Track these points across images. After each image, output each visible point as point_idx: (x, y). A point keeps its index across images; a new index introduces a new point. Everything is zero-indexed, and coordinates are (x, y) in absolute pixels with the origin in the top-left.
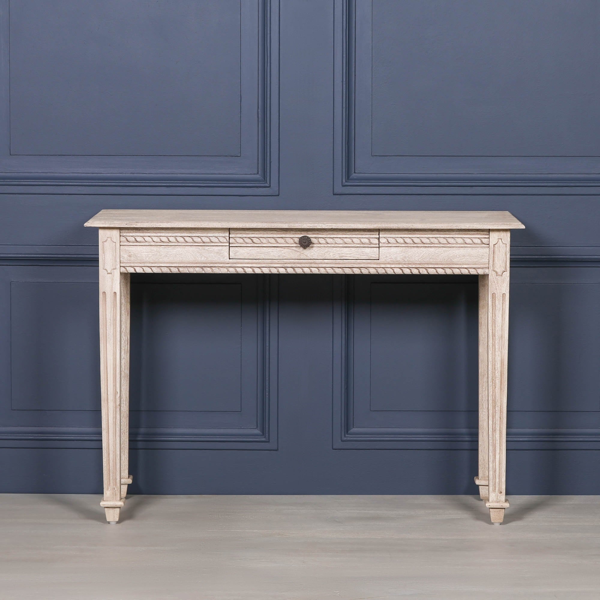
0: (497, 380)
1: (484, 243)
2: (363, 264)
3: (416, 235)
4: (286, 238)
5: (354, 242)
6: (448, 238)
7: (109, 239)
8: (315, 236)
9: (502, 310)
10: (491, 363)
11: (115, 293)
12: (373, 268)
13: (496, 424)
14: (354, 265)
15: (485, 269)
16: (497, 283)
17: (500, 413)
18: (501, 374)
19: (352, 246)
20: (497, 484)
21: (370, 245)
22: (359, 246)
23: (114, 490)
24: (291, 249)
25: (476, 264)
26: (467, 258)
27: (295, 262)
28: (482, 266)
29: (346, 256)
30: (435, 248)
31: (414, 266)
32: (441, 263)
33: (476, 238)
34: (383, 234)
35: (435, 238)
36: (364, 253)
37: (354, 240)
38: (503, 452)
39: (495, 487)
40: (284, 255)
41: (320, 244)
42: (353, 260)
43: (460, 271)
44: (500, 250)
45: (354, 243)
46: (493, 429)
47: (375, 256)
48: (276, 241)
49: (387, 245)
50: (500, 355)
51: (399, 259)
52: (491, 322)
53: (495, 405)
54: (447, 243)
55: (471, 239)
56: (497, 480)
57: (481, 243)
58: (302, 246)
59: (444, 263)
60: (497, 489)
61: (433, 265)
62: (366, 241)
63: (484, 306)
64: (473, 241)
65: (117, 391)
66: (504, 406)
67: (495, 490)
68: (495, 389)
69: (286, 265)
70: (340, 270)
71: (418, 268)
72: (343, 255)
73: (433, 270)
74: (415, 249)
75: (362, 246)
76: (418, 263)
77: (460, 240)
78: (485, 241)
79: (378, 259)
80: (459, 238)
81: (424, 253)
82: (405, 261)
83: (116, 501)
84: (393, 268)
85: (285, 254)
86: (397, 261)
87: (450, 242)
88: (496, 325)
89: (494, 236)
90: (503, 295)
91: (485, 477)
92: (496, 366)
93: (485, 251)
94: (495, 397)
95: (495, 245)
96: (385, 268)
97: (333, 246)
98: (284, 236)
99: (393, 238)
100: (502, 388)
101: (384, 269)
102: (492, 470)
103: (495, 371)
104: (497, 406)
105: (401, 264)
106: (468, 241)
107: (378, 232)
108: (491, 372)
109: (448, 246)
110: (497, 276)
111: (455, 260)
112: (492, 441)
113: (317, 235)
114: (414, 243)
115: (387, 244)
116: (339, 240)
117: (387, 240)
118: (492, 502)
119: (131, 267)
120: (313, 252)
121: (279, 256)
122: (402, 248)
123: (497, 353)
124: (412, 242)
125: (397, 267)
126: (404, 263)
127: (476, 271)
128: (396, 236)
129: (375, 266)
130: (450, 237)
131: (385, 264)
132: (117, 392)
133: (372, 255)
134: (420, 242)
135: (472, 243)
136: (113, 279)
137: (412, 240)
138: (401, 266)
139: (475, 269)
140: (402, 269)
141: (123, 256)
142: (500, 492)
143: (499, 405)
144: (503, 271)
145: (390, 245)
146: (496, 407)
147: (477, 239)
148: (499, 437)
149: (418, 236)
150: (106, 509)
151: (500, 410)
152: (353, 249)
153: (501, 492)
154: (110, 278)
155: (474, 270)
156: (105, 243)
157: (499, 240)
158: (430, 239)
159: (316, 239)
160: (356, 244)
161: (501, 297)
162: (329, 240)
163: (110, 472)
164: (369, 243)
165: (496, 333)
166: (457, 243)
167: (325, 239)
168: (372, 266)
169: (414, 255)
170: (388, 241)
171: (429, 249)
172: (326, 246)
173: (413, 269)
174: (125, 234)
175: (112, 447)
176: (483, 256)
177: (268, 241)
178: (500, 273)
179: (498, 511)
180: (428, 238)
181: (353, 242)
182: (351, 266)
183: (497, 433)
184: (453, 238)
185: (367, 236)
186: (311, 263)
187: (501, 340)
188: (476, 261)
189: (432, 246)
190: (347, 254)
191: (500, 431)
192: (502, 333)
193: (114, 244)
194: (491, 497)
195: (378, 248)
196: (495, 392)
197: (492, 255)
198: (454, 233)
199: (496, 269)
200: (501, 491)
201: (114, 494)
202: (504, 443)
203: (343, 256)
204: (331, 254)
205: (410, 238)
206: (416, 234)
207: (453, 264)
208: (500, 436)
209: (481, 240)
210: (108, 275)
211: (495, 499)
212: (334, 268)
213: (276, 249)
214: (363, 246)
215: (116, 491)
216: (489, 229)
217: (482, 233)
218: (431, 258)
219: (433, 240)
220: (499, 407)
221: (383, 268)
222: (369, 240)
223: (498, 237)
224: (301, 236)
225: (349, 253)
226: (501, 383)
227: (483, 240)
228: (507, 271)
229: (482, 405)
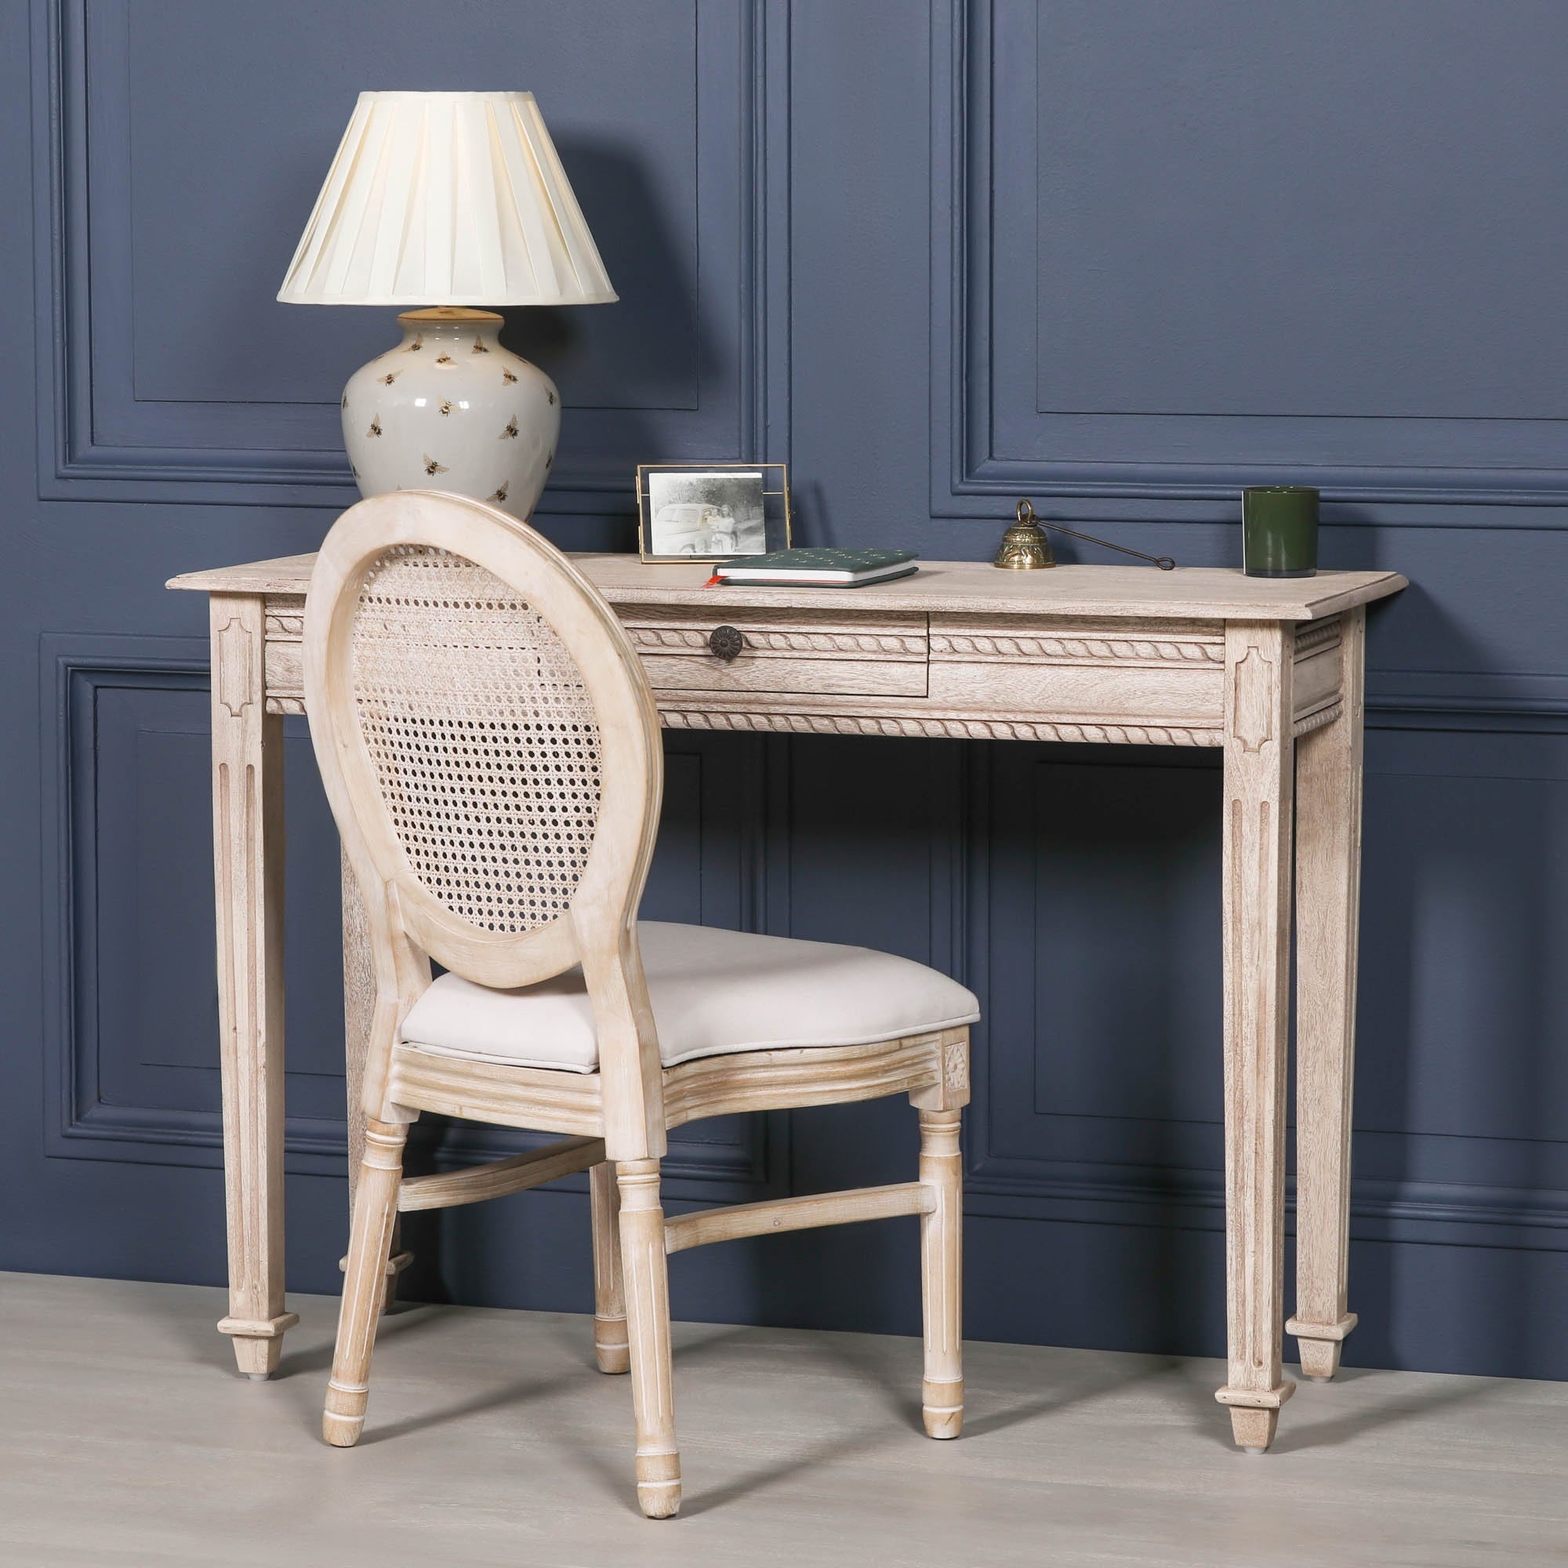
0: (1247, 1045)
1: (1212, 657)
2: (887, 708)
3: (1026, 632)
4: (685, 632)
5: (863, 647)
6: (1113, 640)
7: (234, 624)
8: (759, 628)
9: (1261, 849)
10: (1231, 996)
11: (250, 767)
12: (913, 719)
13: (1246, 1172)
14: (859, 710)
15: (1213, 731)
16: (1247, 773)
17: (1256, 1140)
18: (1258, 1031)
19: (857, 656)
20: (1248, 1339)
21: (903, 657)
22: (874, 657)
23: (255, 1291)
24: (697, 662)
25: (1190, 718)
26: (1165, 700)
27: (708, 697)
28: (1205, 723)
29: (840, 686)
30: (1079, 668)
31: (1020, 718)
32: (1093, 711)
33: (1190, 644)
34: (938, 626)
35: (1079, 640)
36: (888, 678)
37: (862, 640)
38: (1265, 1250)
39: (1244, 1347)
40: (679, 677)
41: (774, 649)
42: (860, 697)
43: (1145, 736)
44: (1252, 680)
45: (864, 650)
46: (1236, 1184)
47: (917, 687)
48: (659, 637)
49: (947, 658)
50: (1253, 974)
51: (979, 696)
52: (1230, 882)
53: (1243, 1118)
54: (1109, 655)
55: (1177, 644)
56: (1249, 1329)
57: (1202, 658)
58: (718, 654)
59: (1103, 712)
60: (1249, 1351)
61: (1073, 716)
62: (892, 643)
63: (1309, 836)
64: (1181, 650)
65: (259, 1027)
66: (1266, 1121)
67: (1243, 1357)
68: (1241, 1070)
69: (683, 706)
70: (826, 722)
71: (1033, 725)
72: (833, 682)
73: (1071, 732)
74: (1025, 669)
75: (882, 657)
76: (1032, 708)
77: (1146, 649)
78: (1213, 651)
79: (925, 694)
80: (1143, 644)
81: (1048, 681)
82: (997, 703)
83: (260, 1320)
84: (966, 723)
85: (681, 674)
86: (975, 703)
87: (1118, 654)
88: (1243, 891)
89: (1237, 642)
90: (1261, 806)
91: (1312, 1315)
92: (1244, 1006)
93: (1214, 681)
94: (1242, 1092)
95: (1241, 665)
96: (945, 722)
97: (807, 657)
98: (677, 625)
99: (965, 637)
100: (1262, 1069)
101: (942, 723)
102: (1235, 1299)
103: (1242, 1020)
104: (1246, 1118)
105: (987, 710)
106: (1168, 651)
107: (926, 622)
108: (1231, 1024)
109: (1113, 663)
110: (1244, 751)
111: (1133, 704)
112: (1233, 1218)
113: (765, 626)
114: (1022, 652)
115: (950, 653)
116: (822, 639)
117: (950, 642)
118: (1236, 1388)
119: (294, 698)
120: (754, 672)
121: (666, 680)
122: (988, 667)
123: (1245, 970)
124: (1015, 650)
125: (975, 718)
126: (994, 707)
127: (1188, 735)
128: (974, 632)
129: (916, 714)
130: (1117, 639)
131: (945, 709)
132: (260, 1033)
133: (909, 685)
134: (1039, 652)
135: (1180, 657)
136: (244, 731)
137: (1017, 644)
138: (985, 716)
139: (1188, 732)
140: (991, 724)
141: (272, 671)
142: (1256, 1361)
143: (1253, 1115)
144: (1263, 738)
145: (956, 657)
146: (1245, 1123)
147: (1193, 645)
148: (1253, 1207)
149: (1032, 633)
150: (235, 1340)
151: (1256, 1130)
152: (859, 666)
153: (1260, 1363)
154: (238, 728)
155: (1185, 733)
156: (224, 633)
157: (1250, 649)
158: (1064, 642)
159: (761, 637)
160: (869, 651)
161: (1257, 813)
162: (797, 641)
163: (243, 1241)
164: (902, 651)
165: (1243, 914)
166: (1137, 655)
167: (786, 638)
168: (908, 716)
169: (1020, 688)
170: (951, 646)
171: (1061, 671)
172: (787, 654)
173: (1020, 724)
174: (276, 612)
175: (249, 1176)
176: (1207, 693)
177: (639, 638)
178: (1253, 745)
179: (1251, 1415)
180: (1058, 640)
181: (861, 648)
182: (853, 712)
183: (1248, 1195)
184: (1126, 641)
185: (895, 631)
186: (750, 702)
187: (1257, 935)
188: (1189, 709)
189: (1068, 662)
190: (844, 679)
191: (1255, 1188)
192: (1260, 913)
193: (248, 635)
194: (1233, 1373)
195: (926, 665)
196: (1242, 1078)
197: (1232, 692)
198: (1129, 628)
199: (1242, 733)
200: (1260, 1359)
201: (255, 1300)
202: (1268, 1225)
203: (833, 685)
204: (801, 678)
205: (1010, 638)
206: (1026, 627)
207: (1127, 715)
208: (1256, 1205)
209: (1203, 649)
210: (233, 718)
211: (1242, 1379)
212: (810, 718)
213: (659, 662)
214: (887, 658)
215: (258, 1292)
216: (1225, 620)
217: (1205, 629)
218: (1066, 697)
219: (1072, 646)
220: (1254, 1121)
221: (938, 720)
222: (903, 641)
223: (1249, 641)
224: (714, 626)
225: (850, 676)
226: (1258, 1054)
227: (1209, 649)
228: (1273, 739)
229: (1304, 1111)
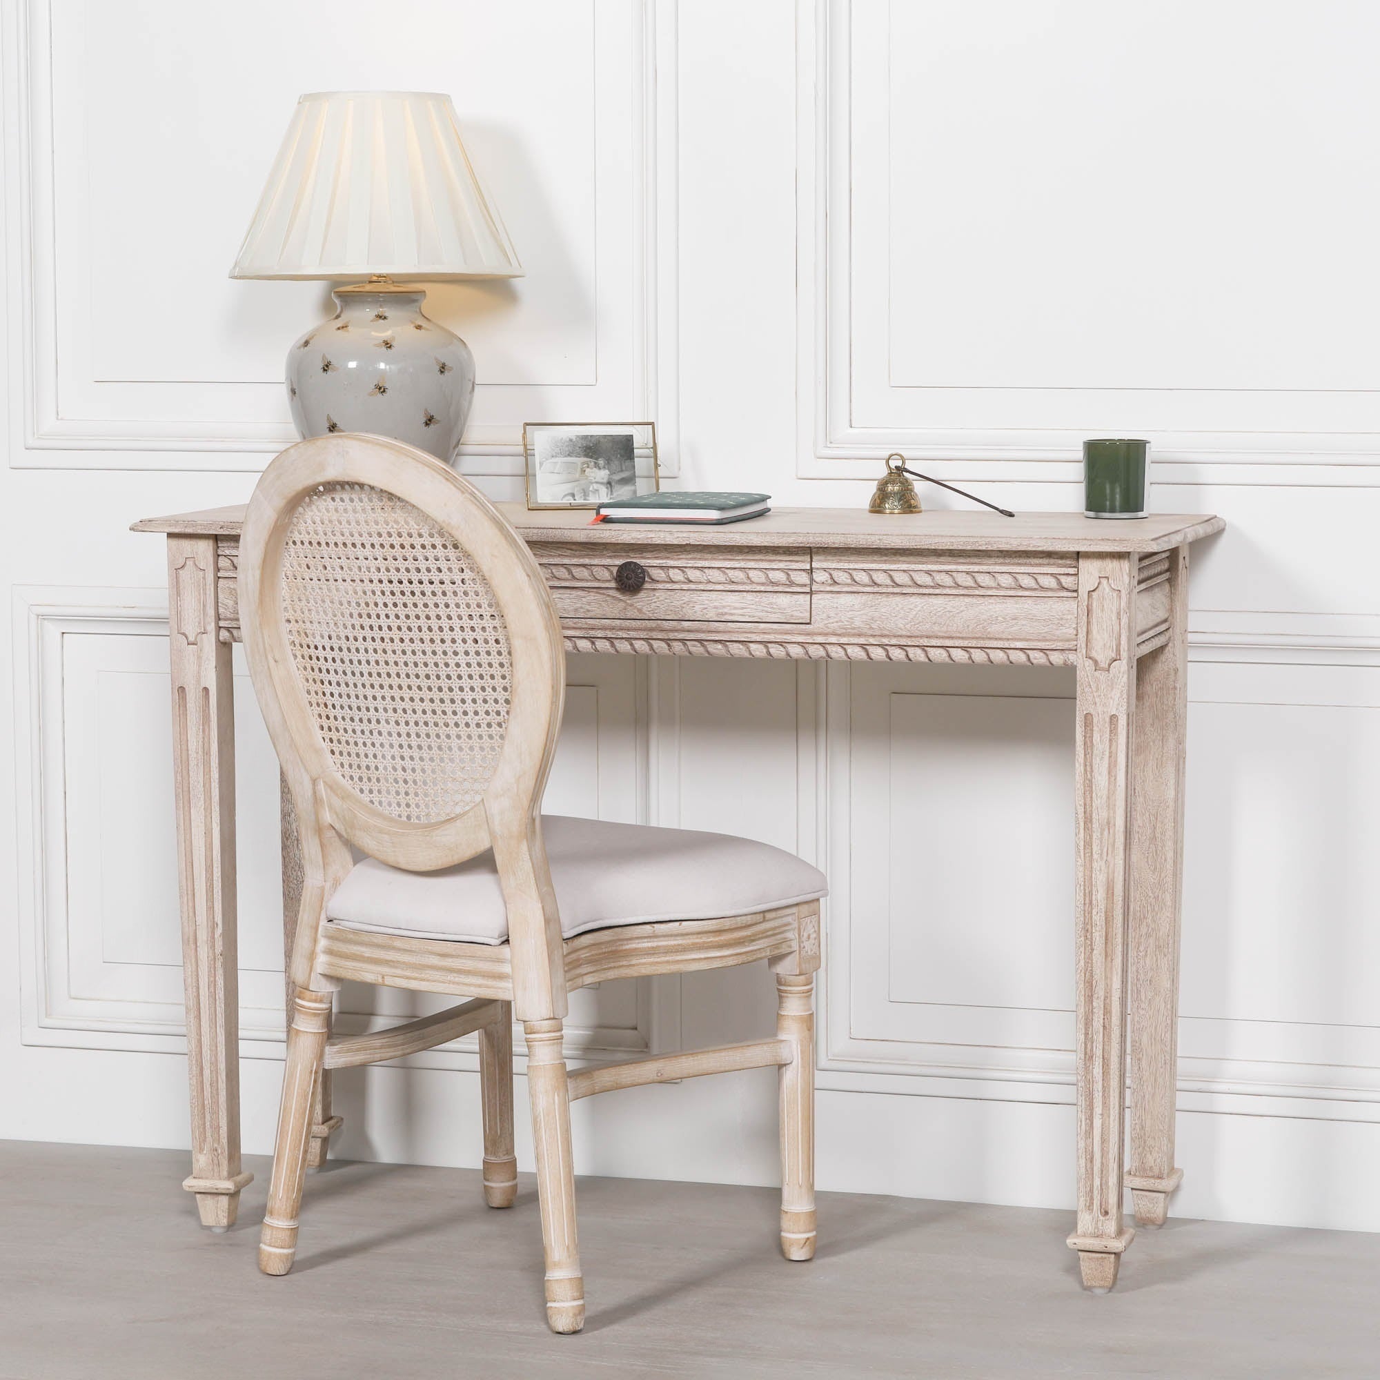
0: (1096, 931)
1: (1066, 587)
2: (774, 633)
3: (899, 566)
4: (593, 567)
5: (752, 579)
6: (978, 572)
7: (190, 563)
8: (660, 564)
9: (1110, 757)
10: (1082, 888)
11: (206, 690)
12: (798, 643)
13: (1094, 1044)
14: (749, 635)
15: (1067, 652)
16: (1098, 689)
17: (1104, 1016)
18: (1106, 919)
19: (748, 588)
20: (1096, 1192)
21: (789, 588)
22: (762, 588)
23: (215, 1153)
24: (604, 594)
25: (1047, 640)
26: (1023, 625)
27: (614, 625)
28: (1060, 645)
29: (732, 614)
30: (946, 597)
31: (894, 641)
32: (958, 635)
33: (1046, 573)
34: (820, 561)
35: (947, 572)
36: (775, 607)
37: (752, 574)
38: (1112, 1112)
39: (1092, 1199)
40: (588, 607)
41: (673, 582)
42: (750, 624)
43: (1005, 657)
44: (1103, 606)
45: (753, 583)
46: (1086, 1054)
47: (801, 615)
48: (570, 572)
49: (828, 589)
50: (1102, 869)
51: (857, 623)
52: (1082, 787)
53: (1092, 995)
54: (973, 585)
55: (1034, 575)
56: (1097, 1182)
57: (1058, 587)
58: (623, 587)
59: (968, 635)
60: (1096, 1202)
61: (941, 640)
62: (779, 576)
64: (1039, 580)
65: (216, 920)
66: (1113, 998)
67: (1091, 1208)
68: (1091, 953)
69: (592, 633)
70: (720, 646)
71: (905, 648)
72: (726, 610)
73: (940, 654)
74: (898, 599)
75: (770, 588)
76: (904, 633)
77: (1006, 579)
78: (1067, 581)
79: (809, 621)
80: (1004, 573)
81: (919, 608)
82: (873, 628)
83: (220, 1179)
84: (845, 646)
85: (589, 605)
86: (854, 628)
87: (982, 584)
88: (1094, 794)
89: (1090, 571)
90: (1111, 719)
92: (1094, 897)
93: (1066, 608)
94: (1092, 973)
95: (1093, 593)
96: (827, 646)
97: (702, 588)
98: (587, 561)
99: (844, 570)
100: (1109, 952)
101: (824, 647)
102: (1084, 1156)
103: (1092, 909)
104: (1096, 996)
105: (864, 635)
106: (1027, 581)
107: (809, 556)
108: (1082, 912)
109: (977, 592)
110: (1095, 670)
111: (994, 629)
112: (1083, 1084)
113: (664, 561)
114: (895, 583)
115: (831, 585)
116: (716, 572)
117: (831, 575)
118: (1084, 1236)
120: (655, 602)
121: (576, 610)
122: (865, 597)
123: (1095, 865)
124: (889, 582)
125: (853, 642)
126: (870, 632)
127: (1044, 656)
128: (852, 566)
129: (801, 639)
130: (981, 571)
131: (826, 634)
132: (217, 925)
133: (795, 614)
134: (910, 583)
135: (1037, 587)
136: (199, 658)
137: (891, 577)
138: (862, 641)
139: (1044, 653)
140: (868, 647)
141: (223, 604)
142: (1103, 1211)
143: (1102, 994)
144: (1113, 658)
145: (836, 588)
146: (1094, 1000)
147: (1049, 576)
148: (1101, 1074)
149: (904, 567)
150: (198, 1196)
151: (1104, 1006)
152: (749, 596)
153: (1106, 1213)
154: (194, 655)
155: (1042, 654)
156: (181, 572)
157: (1102, 580)
158: (934, 574)
159: (661, 572)
160: (757, 583)
161: (1107, 725)
162: (693, 574)
163: (204, 1109)
164: (788, 583)
165: (1094, 814)
166: (998, 585)
167: (684, 572)
168: (794, 640)
169: (894, 615)
170: (832, 578)
171: (930, 600)
172: (685, 587)
173: (893, 648)
174: (227, 552)
175: (209, 1052)
176: (1062, 619)
177: (552, 573)
178: (1104, 665)
179: (1097, 1259)
180: (928, 572)
181: (751, 581)
182: (745, 638)
183: (1097, 1063)
184: (989, 573)
185: (782, 565)
186: (651, 630)
187: (1106, 833)
188: (1046, 633)
189: (937, 591)
190: (735, 608)
191: (1103, 1058)
192: (1109, 813)
193: (201, 573)
194: (1082, 1222)
195: (809, 596)
196: (1092, 960)
197: (1085, 618)
198: (992, 561)
199: (1094, 654)
200: (1107, 1209)
201: (216, 1162)
202: (1114, 1090)
203: (726, 614)
204: (697, 608)
205: (885, 571)
206: (899, 561)
207: (990, 639)
208: (1103, 1073)
209: (1059, 580)
210: (189, 646)
211: (1090, 1228)
212: (705, 643)
213: (570, 594)
214: (773, 588)
215: (219, 1155)
216: (1078, 553)
217: (1060, 562)
218: (935, 624)
219: (939, 578)
220: (1102, 998)
221: (820, 644)
222: (788, 574)
223: (1100, 572)
224: (619, 562)
225: (742, 605)
226: (1106, 939)
227: (1063, 579)
228: (1122, 659)
